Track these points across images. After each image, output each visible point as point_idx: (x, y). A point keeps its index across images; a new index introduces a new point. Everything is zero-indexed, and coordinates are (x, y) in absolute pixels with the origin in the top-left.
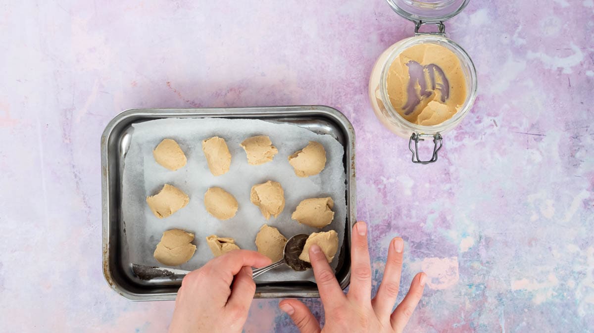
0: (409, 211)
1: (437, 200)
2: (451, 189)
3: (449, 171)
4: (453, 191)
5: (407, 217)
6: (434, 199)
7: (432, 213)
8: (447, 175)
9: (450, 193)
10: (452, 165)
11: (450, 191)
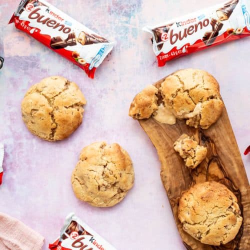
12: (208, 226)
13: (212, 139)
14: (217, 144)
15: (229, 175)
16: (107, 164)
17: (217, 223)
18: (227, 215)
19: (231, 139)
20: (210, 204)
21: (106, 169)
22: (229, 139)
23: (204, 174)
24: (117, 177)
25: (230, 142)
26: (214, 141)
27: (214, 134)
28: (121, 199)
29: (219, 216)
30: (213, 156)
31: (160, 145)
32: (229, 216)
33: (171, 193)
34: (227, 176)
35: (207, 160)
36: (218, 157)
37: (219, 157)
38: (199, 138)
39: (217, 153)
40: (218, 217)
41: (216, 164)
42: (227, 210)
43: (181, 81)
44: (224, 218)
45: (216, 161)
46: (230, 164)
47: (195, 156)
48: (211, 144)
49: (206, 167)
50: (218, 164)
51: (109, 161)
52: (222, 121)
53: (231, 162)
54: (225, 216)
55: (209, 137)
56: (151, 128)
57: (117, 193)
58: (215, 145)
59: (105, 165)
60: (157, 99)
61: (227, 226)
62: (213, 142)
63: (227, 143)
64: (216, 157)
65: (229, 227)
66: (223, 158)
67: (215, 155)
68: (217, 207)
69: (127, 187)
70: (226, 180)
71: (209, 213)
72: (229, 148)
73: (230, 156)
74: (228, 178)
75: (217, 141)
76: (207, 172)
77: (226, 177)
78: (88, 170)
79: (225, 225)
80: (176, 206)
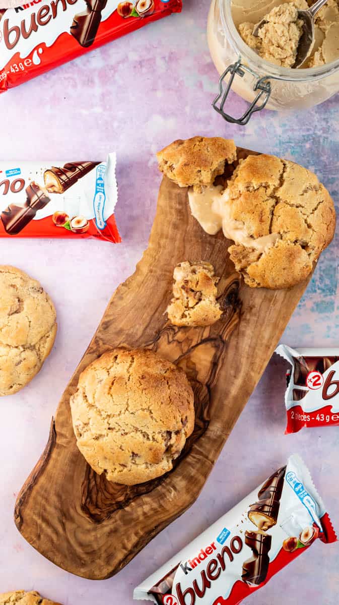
0: (199, 120)
1: (181, 79)
2: (164, 58)
3: (136, 61)
4: (167, 54)
5: (209, 124)
6: (179, 83)
7: (201, 86)
8: (143, 64)
9: (170, 58)
10: (127, 57)
11: (167, 59)
12: (109, 429)
13: (243, 310)
14: (243, 324)
15: (216, 386)
17: (126, 437)
18: (153, 439)
19: (271, 338)
20: (144, 398)
22: (267, 334)
23: (182, 350)
25: (265, 341)
26: (243, 317)
27: (254, 306)
29: (141, 428)
30: (221, 337)
31: (159, 244)
32: (154, 443)
33: (105, 328)
34: (212, 386)
35: (206, 334)
36: (225, 344)
37: (227, 348)
38: (226, 289)
39: (230, 338)
41: (213, 351)
42: (160, 432)
43: (282, 176)
44: (145, 439)
45: (217, 347)
46: (232, 372)
47: (192, 308)
48: (235, 316)
49: (194, 343)
50: (215, 356)
52: (285, 297)
53: (237, 370)
54: (148, 439)
55: (242, 304)
56: (171, 207)
58: (239, 323)
60: (222, 171)
61: (137, 455)
62: (240, 315)
63: (259, 336)
64: (223, 342)
65: (137, 460)
66: (231, 353)
67: (225, 338)
68: (151, 412)
70: (205, 390)
71: (129, 409)
72: (254, 349)
73: (244, 361)
74: (211, 389)
75: (248, 322)
76: (189, 351)
77: (208, 386)
79: (136, 452)
80: (95, 355)
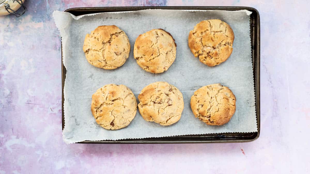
12: (212, 97)
16: (153, 102)
17: (209, 103)
20: (222, 110)
21: (156, 102)
24: (160, 93)
28: (176, 88)
29: (212, 108)
40: (211, 106)
42: (210, 114)
44: (208, 109)
51: (150, 100)
54: (208, 110)
57: (172, 92)
59: (153, 103)
68: (217, 112)
69: (167, 85)
71: (219, 104)
78: (158, 114)
79: (203, 106)
